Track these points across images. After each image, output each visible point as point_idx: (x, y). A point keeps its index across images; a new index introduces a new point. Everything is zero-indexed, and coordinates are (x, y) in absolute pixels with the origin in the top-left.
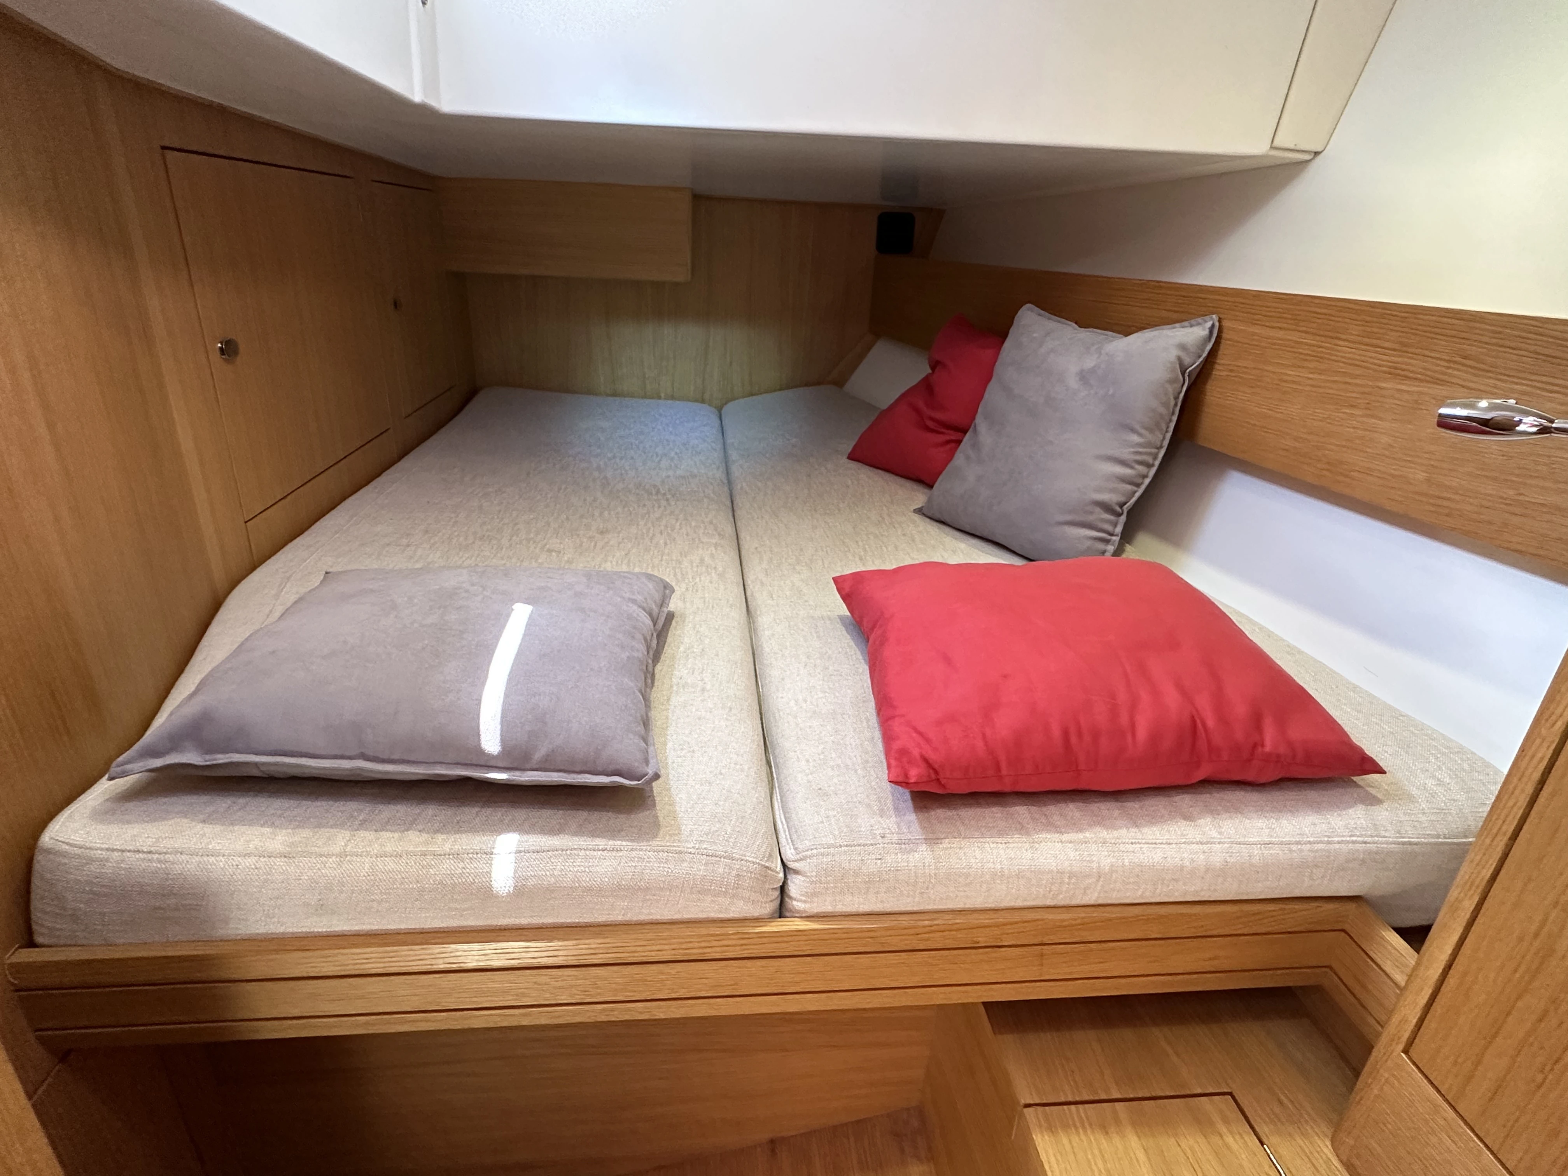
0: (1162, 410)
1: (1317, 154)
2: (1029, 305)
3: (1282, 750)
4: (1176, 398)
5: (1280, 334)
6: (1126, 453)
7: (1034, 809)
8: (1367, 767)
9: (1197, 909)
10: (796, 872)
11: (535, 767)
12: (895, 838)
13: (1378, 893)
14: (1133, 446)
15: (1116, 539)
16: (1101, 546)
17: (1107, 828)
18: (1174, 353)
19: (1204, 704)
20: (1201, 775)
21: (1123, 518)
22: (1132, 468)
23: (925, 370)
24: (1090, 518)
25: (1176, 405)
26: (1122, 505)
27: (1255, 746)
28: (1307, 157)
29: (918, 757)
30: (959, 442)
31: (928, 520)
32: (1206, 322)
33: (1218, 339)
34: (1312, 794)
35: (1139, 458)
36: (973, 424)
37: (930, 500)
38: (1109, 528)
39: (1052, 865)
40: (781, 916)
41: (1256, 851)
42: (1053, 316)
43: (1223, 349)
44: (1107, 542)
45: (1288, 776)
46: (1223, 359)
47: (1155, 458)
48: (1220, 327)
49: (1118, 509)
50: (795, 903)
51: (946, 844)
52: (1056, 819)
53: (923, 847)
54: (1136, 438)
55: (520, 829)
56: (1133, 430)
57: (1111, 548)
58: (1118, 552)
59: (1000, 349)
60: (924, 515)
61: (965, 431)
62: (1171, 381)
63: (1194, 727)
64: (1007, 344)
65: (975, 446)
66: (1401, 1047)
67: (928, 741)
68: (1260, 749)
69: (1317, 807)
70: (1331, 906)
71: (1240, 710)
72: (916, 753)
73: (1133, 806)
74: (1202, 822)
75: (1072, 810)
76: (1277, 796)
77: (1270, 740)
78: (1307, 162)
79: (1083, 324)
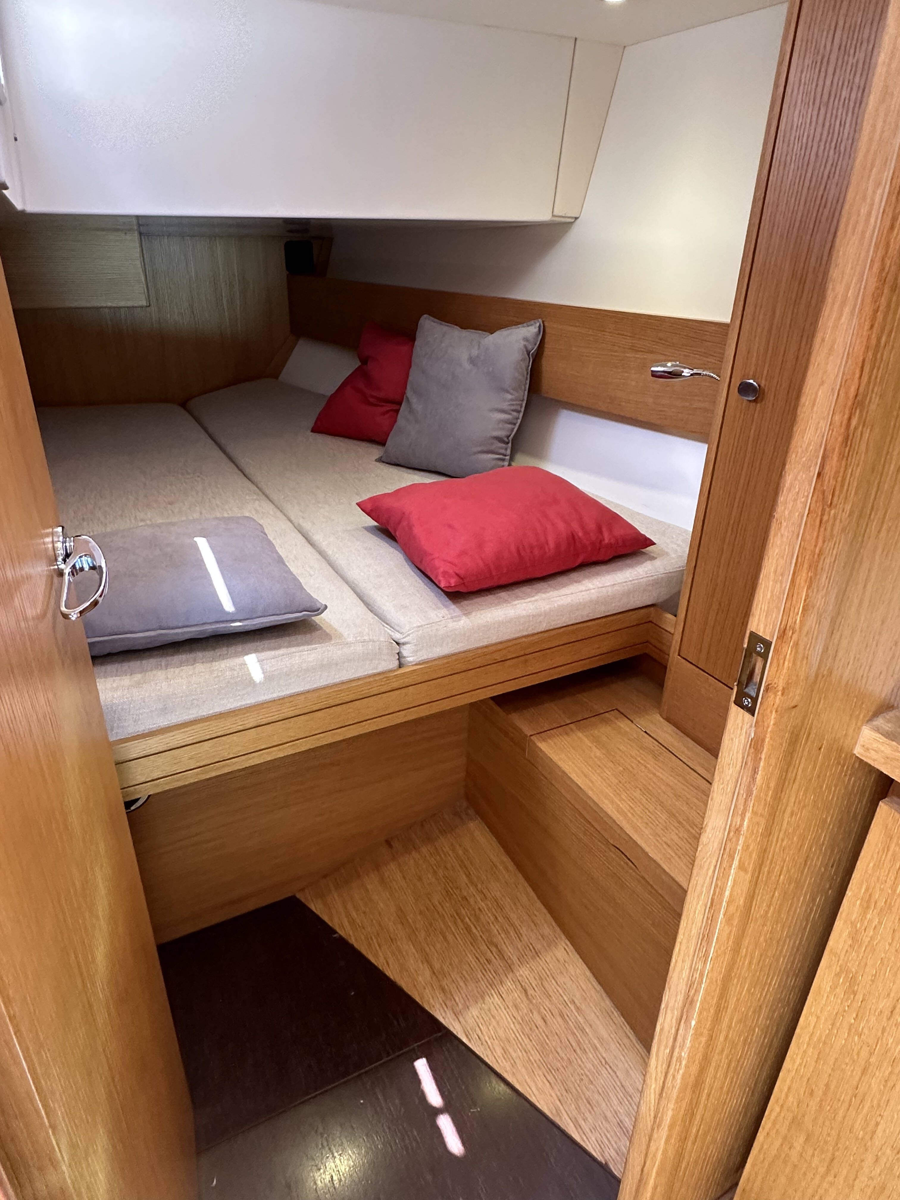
0: (520, 377)
1: (576, 218)
2: (425, 316)
3: (613, 541)
4: (527, 370)
5: (576, 329)
6: (505, 406)
7: (509, 593)
8: (648, 542)
9: (590, 623)
10: (404, 644)
11: (261, 615)
12: (449, 616)
13: (661, 600)
14: (509, 401)
15: (508, 457)
16: (501, 463)
17: (544, 593)
18: (523, 343)
19: (575, 526)
20: (580, 561)
21: (510, 445)
22: (510, 414)
23: (358, 364)
24: (493, 448)
25: (527, 373)
26: (508, 437)
27: (601, 541)
28: (573, 220)
29: (453, 573)
30: (397, 411)
31: (387, 465)
32: (535, 323)
33: (543, 332)
34: (628, 561)
35: (513, 408)
36: (405, 397)
37: (386, 452)
38: (503, 451)
39: (524, 613)
40: (400, 667)
41: (610, 589)
42: (444, 323)
43: (547, 339)
44: (503, 460)
45: (616, 555)
46: (548, 346)
47: (521, 407)
48: (544, 326)
49: (506, 439)
50: (408, 659)
51: (474, 614)
52: (520, 594)
53: (464, 618)
54: (509, 397)
55: (256, 651)
56: (508, 392)
57: (506, 463)
58: (510, 465)
59: (413, 346)
60: (383, 462)
61: (400, 404)
62: (523, 360)
63: (573, 537)
64: (417, 343)
65: (411, 411)
66: (677, 653)
67: (455, 565)
68: (603, 543)
69: (630, 566)
70: (643, 611)
71: (591, 526)
72: (451, 571)
73: (552, 582)
74: (584, 582)
75: (526, 589)
76: (613, 566)
77: (607, 538)
78: (572, 223)
79: (464, 325)
